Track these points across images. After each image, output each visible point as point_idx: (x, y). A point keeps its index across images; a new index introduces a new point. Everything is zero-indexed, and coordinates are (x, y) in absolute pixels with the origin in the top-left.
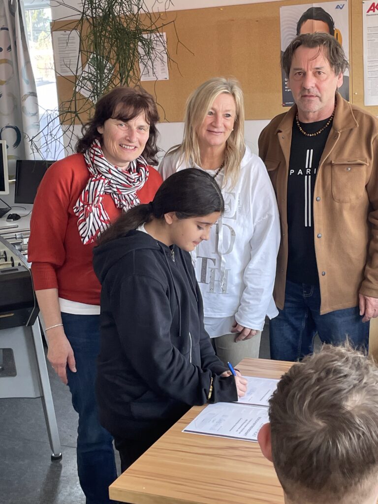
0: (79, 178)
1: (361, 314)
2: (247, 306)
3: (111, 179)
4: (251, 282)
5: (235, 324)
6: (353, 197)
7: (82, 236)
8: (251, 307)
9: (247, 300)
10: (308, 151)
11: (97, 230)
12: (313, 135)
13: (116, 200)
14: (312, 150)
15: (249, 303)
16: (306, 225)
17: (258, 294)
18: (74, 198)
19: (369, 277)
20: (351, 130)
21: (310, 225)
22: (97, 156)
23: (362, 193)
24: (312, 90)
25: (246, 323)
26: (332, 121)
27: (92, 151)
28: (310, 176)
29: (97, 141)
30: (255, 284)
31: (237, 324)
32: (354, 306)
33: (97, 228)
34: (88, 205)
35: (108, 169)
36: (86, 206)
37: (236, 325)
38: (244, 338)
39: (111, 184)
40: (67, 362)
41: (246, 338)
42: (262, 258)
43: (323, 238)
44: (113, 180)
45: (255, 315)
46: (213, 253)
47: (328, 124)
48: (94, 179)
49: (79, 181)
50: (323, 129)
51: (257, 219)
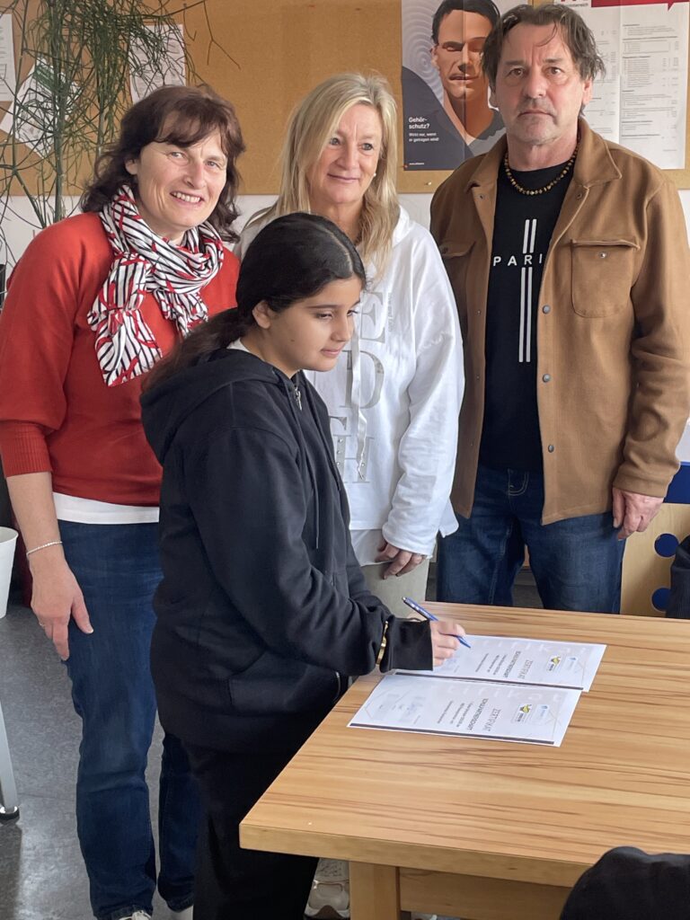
0: (94, 257)
1: (616, 524)
2: (404, 510)
3: (157, 261)
4: (412, 464)
5: (384, 543)
6: (609, 308)
7: (107, 369)
8: (412, 511)
9: (406, 499)
10: (528, 222)
11: (132, 358)
12: (537, 192)
13: (163, 304)
14: (535, 221)
15: (409, 504)
16: (521, 360)
17: (425, 487)
18: (86, 295)
19: (634, 457)
20: (608, 184)
21: (528, 360)
22: (127, 216)
23: (625, 302)
24: (540, 101)
25: (404, 542)
26: (572, 168)
27: (118, 208)
28: (530, 269)
29: (126, 188)
30: (420, 468)
31: (387, 543)
32: (604, 511)
33: (133, 355)
34: (117, 309)
35: (150, 242)
36: (112, 312)
37: (384, 546)
38: (399, 569)
39: (156, 272)
40: (72, 616)
41: (404, 571)
42: (432, 418)
43: (552, 383)
44: (161, 263)
45: (421, 527)
46: (341, 407)
47: (565, 172)
48: (124, 260)
49: (96, 265)
50: (555, 182)
51: (421, 344)
